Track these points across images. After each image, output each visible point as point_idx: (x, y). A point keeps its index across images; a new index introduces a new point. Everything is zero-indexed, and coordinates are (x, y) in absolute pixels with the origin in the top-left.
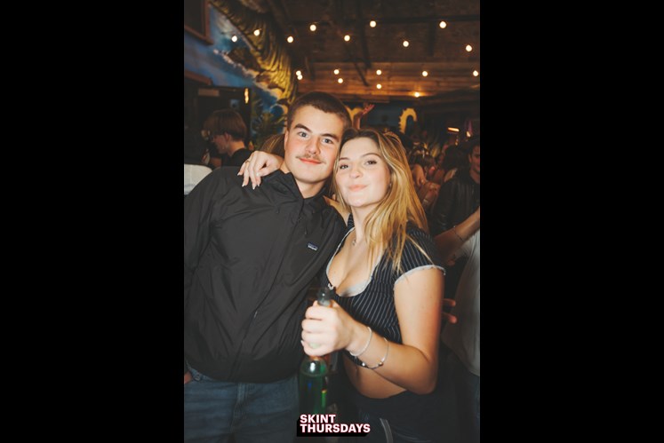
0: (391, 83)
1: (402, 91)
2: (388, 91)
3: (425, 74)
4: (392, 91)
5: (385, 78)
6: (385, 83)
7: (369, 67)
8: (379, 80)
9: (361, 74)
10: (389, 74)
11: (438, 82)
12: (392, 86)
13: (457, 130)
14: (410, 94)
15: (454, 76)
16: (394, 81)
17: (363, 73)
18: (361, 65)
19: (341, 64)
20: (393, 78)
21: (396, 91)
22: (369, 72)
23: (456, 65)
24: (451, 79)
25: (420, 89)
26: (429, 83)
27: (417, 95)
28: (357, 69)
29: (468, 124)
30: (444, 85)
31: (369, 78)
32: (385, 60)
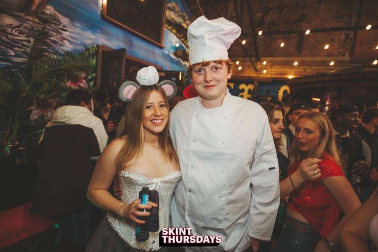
0: (273, 70)
1: (280, 74)
2: (271, 75)
3: (296, 64)
4: (274, 74)
5: (269, 67)
6: (269, 70)
7: (259, 60)
8: (265, 67)
9: (253, 64)
10: (272, 64)
11: (305, 69)
12: (274, 71)
13: (318, 100)
14: (285, 76)
15: (316, 66)
16: (275, 69)
17: (255, 64)
18: (253, 59)
19: (241, 59)
20: (274, 67)
21: (276, 74)
22: (258, 63)
23: (318, 59)
24: (314, 67)
25: (292, 73)
26: (298, 70)
27: (290, 77)
28: (251, 61)
29: (327, 95)
30: (309, 71)
31: (258, 67)
32: (269, 56)
